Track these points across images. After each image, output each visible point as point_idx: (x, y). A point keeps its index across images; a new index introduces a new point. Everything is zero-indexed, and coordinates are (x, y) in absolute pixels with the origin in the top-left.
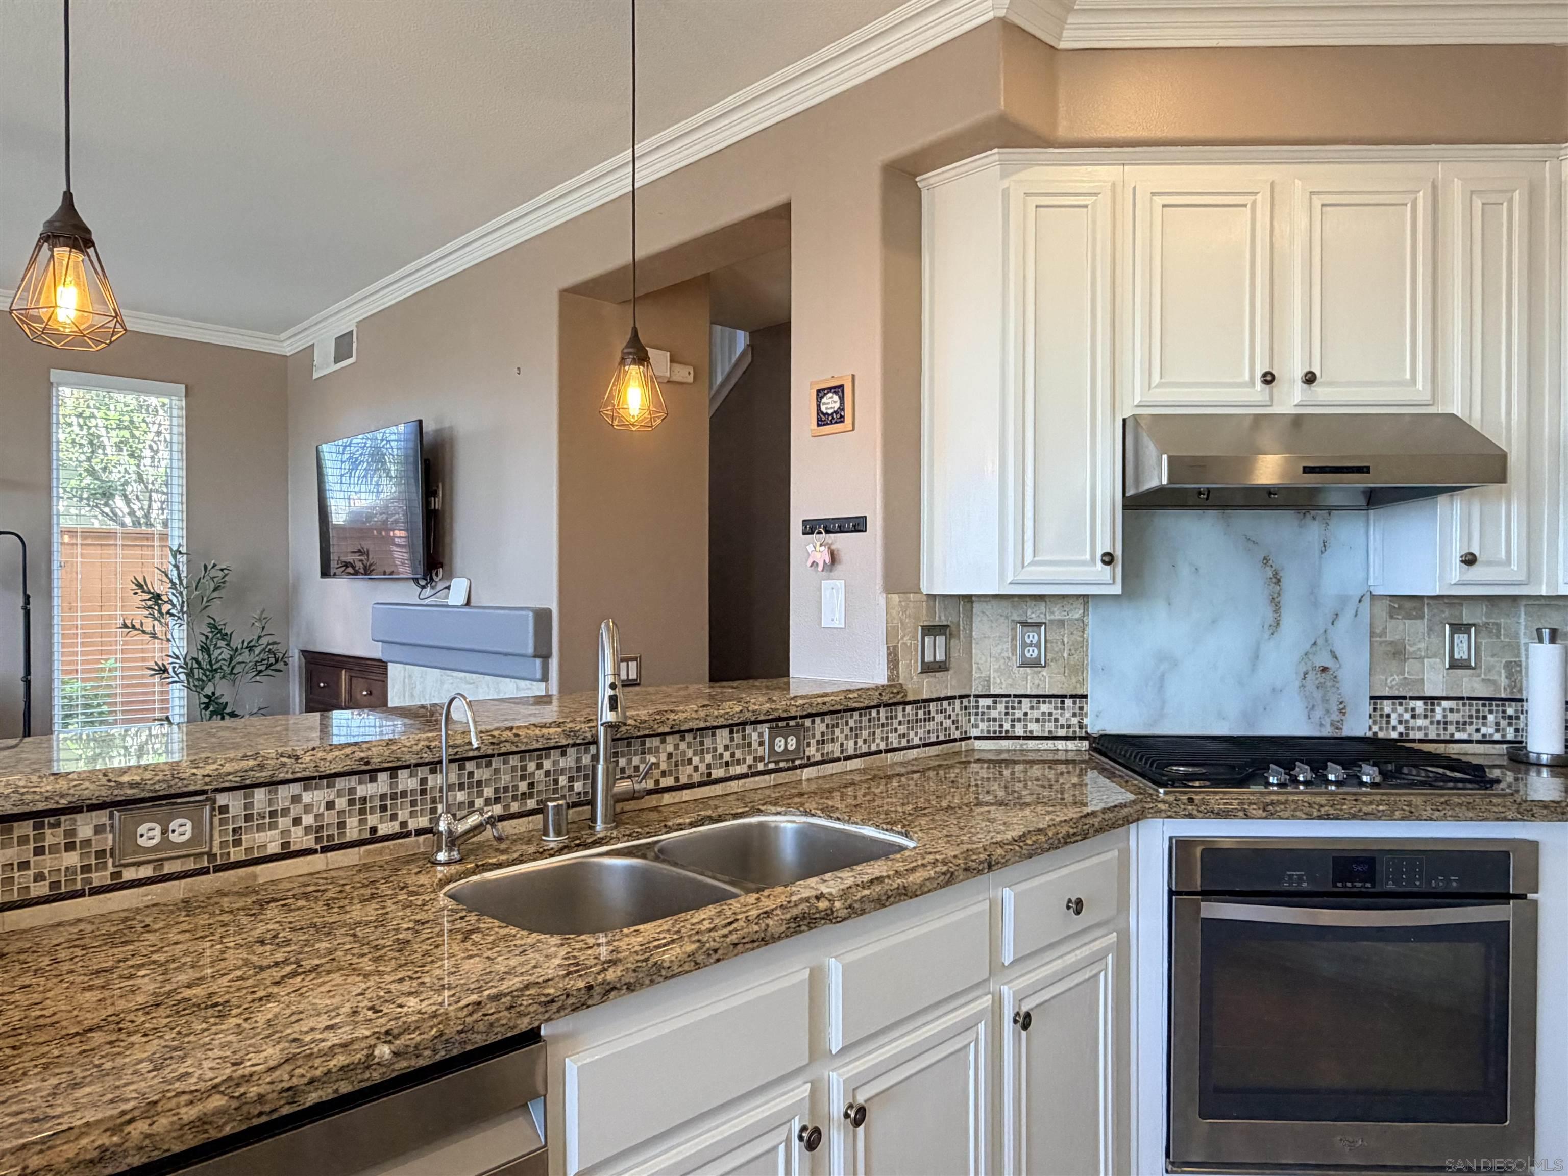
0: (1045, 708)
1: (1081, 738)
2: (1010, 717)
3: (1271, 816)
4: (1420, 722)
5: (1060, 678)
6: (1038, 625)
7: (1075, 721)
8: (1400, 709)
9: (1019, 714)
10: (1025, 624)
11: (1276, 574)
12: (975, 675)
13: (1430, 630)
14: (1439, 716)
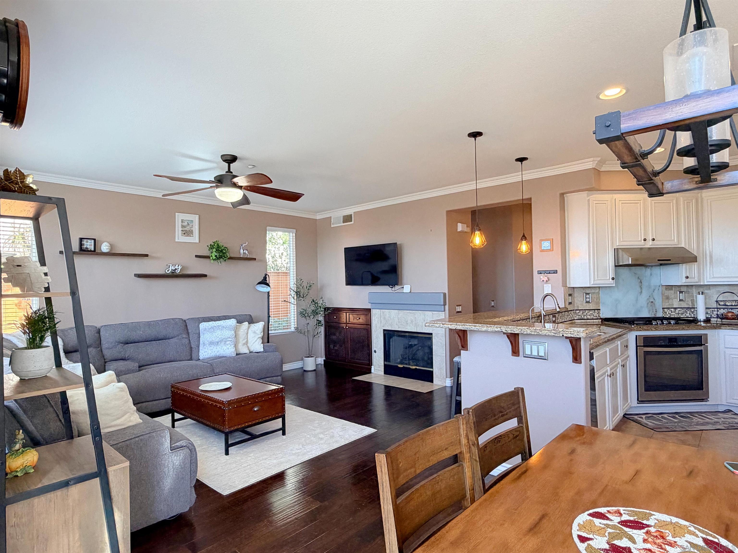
0: (591, 312)
1: (599, 319)
2: (583, 315)
3: (657, 330)
4: (673, 313)
5: (594, 305)
6: (589, 293)
7: (597, 315)
8: (669, 311)
9: (585, 314)
10: (587, 294)
11: (641, 281)
12: (575, 305)
13: (674, 293)
14: (677, 312)
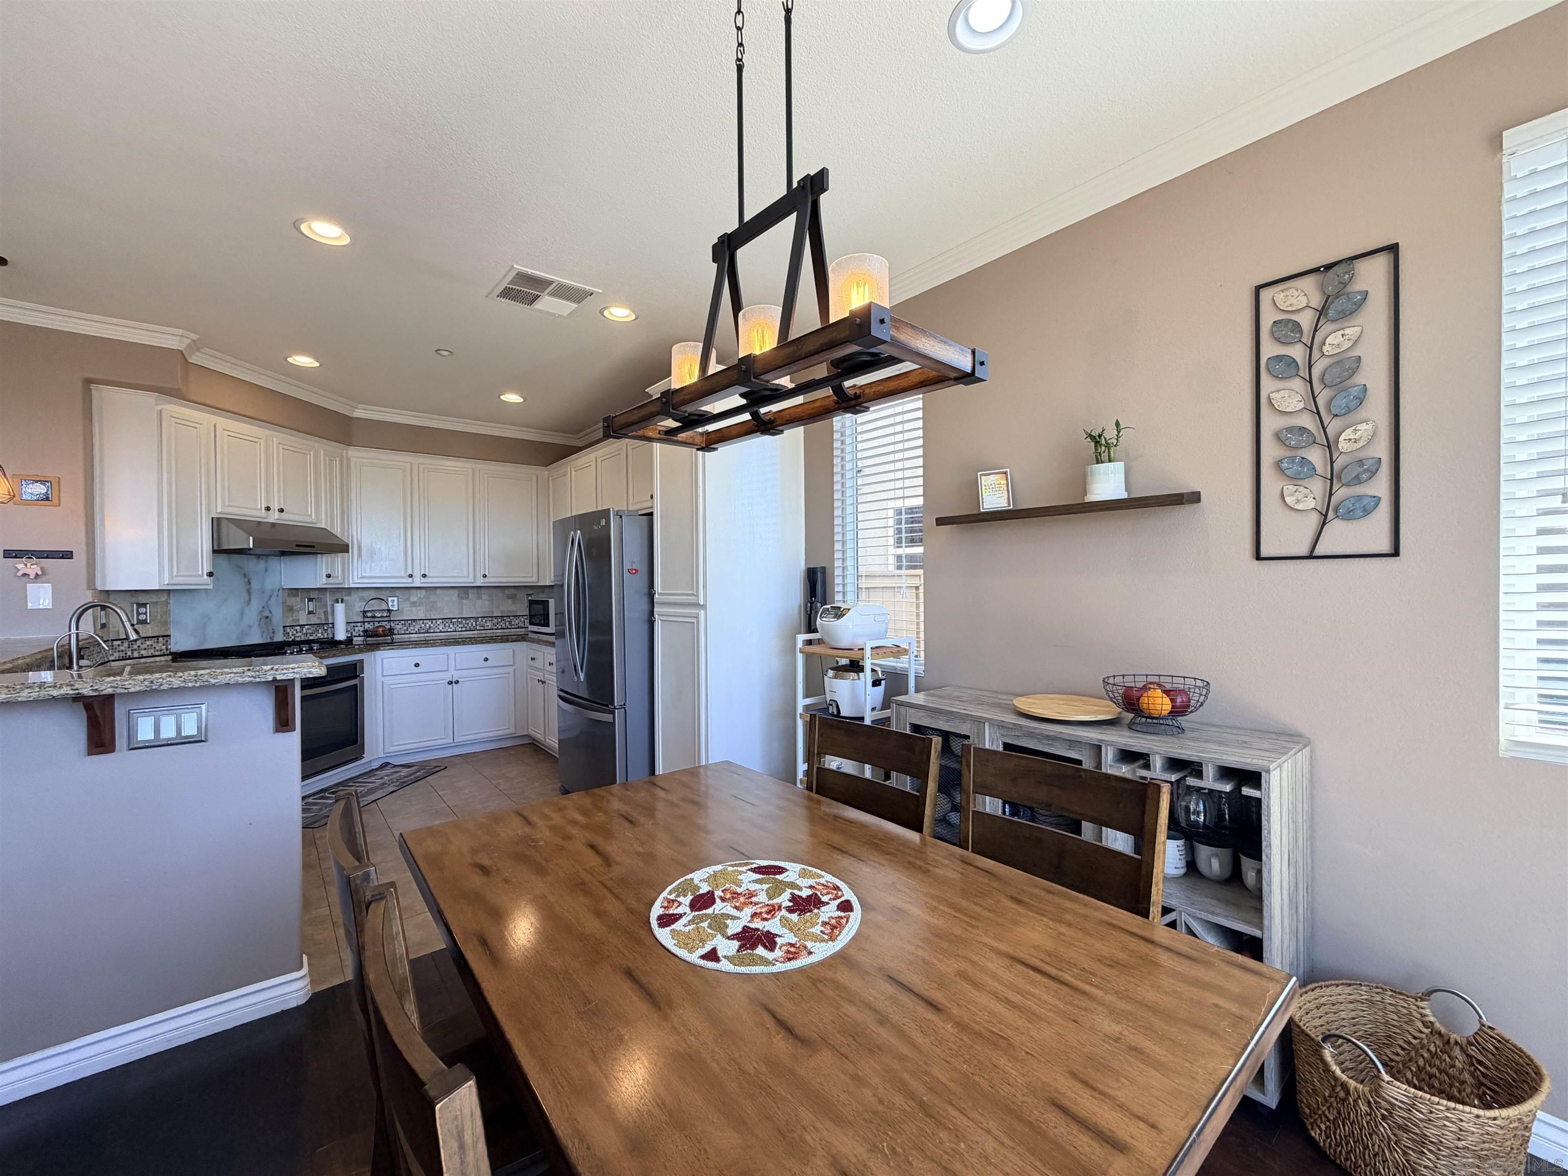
0: (148, 643)
1: (168, 655)
2: (130, 649)
4: (299, 634)
5: (156, 628)
6: (145, 604)
7: (164, 647)
8: (292, 630)
10: (140, 605)
11: (249, 580)
13: (301, 601)
14: (304, 632)
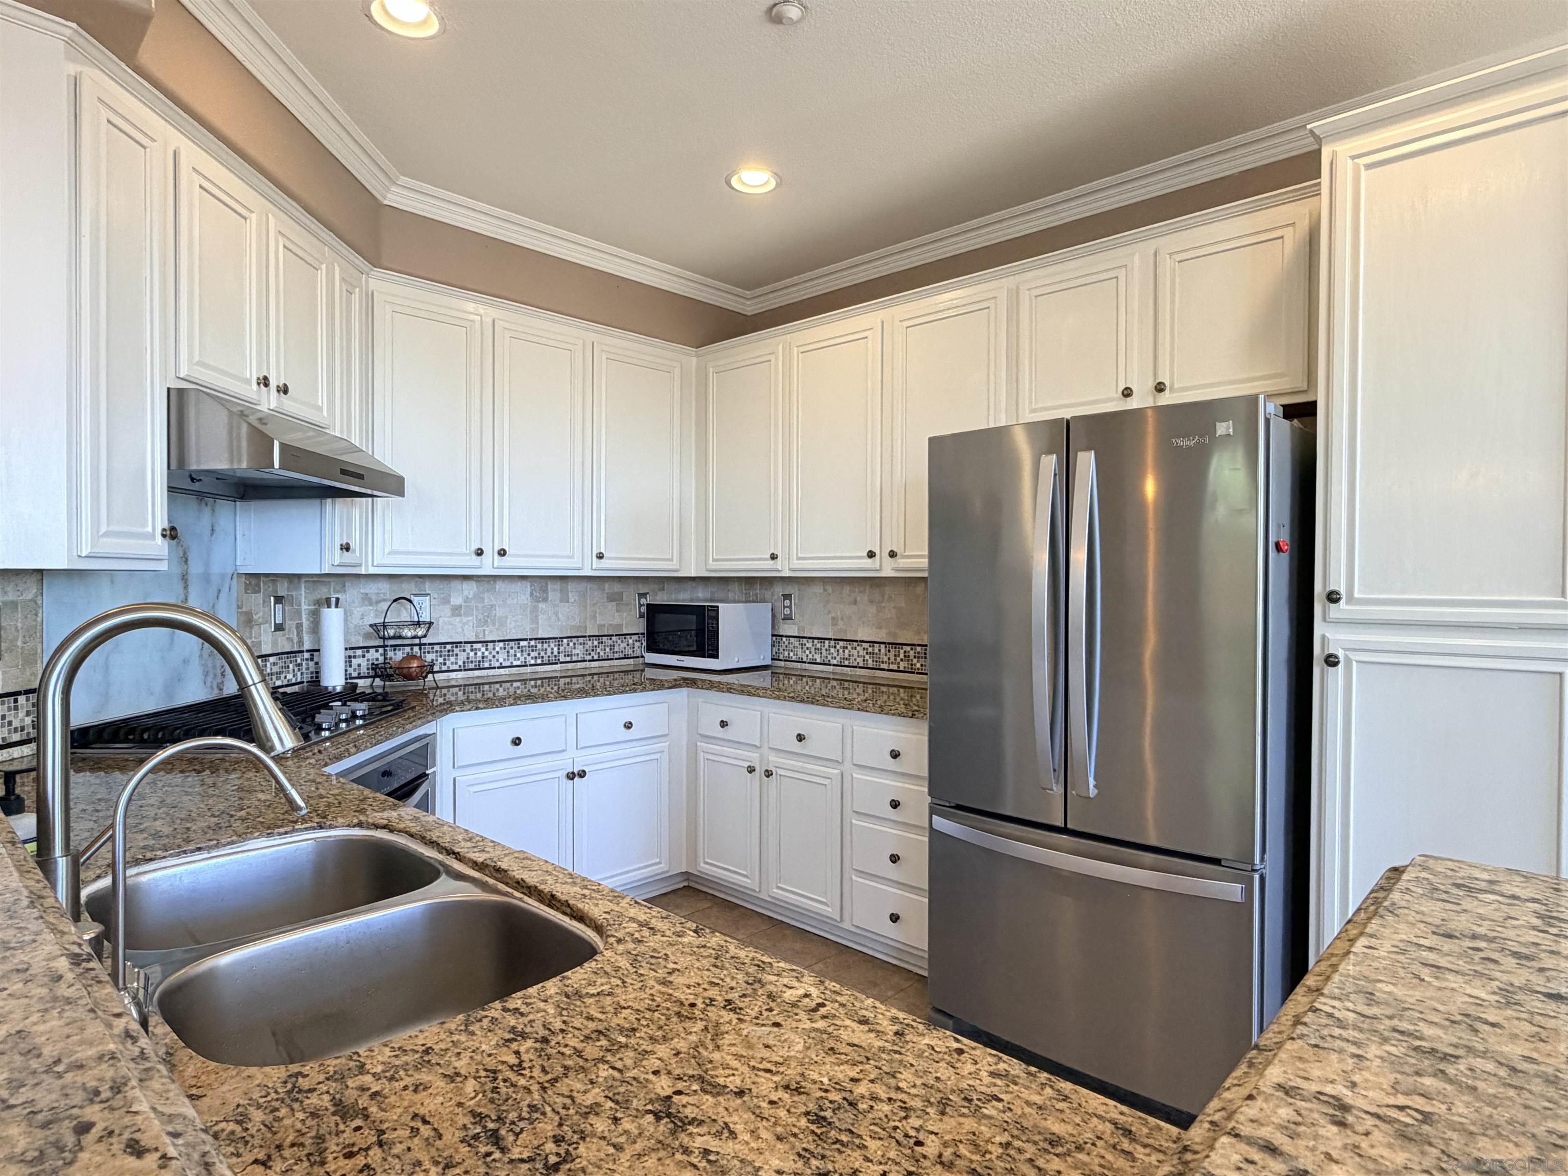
1: (33, 740)
5: (14, 672)
7: (28, 721)
11: (185, 553)
13: (264, 601)
14: (268, 670)
